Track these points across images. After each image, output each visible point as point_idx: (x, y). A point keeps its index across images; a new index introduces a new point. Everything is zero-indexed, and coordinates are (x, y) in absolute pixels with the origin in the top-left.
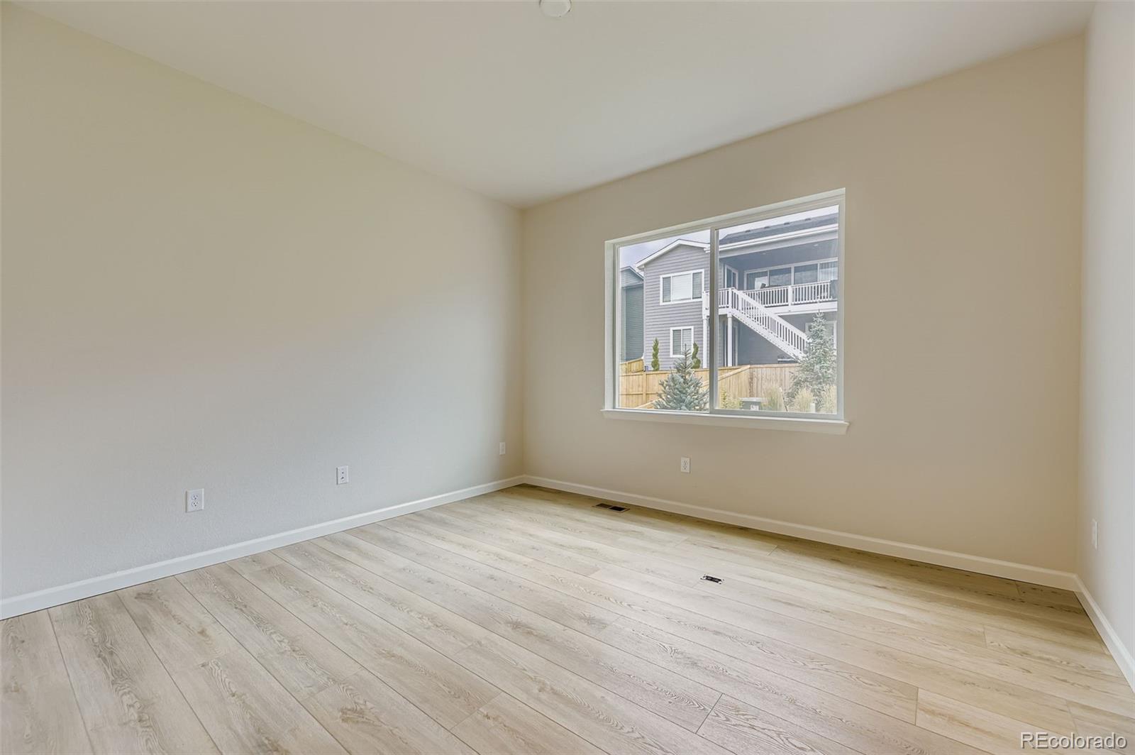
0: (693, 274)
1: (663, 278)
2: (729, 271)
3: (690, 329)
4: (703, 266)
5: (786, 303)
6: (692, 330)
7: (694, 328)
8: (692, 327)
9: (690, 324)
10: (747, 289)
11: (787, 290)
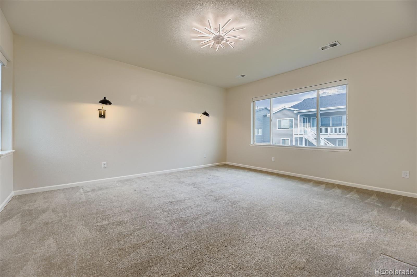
0: (290, 119)
1: (278, 120)
2: (304, 118)
3: (288, 139)
4: (293, 117)
5: (327, 133)
6: (289, 140)
7: (290, 139)
8: (289, 139)
9: (289, 137)
10: (312, 127)
11: (328, 128)
